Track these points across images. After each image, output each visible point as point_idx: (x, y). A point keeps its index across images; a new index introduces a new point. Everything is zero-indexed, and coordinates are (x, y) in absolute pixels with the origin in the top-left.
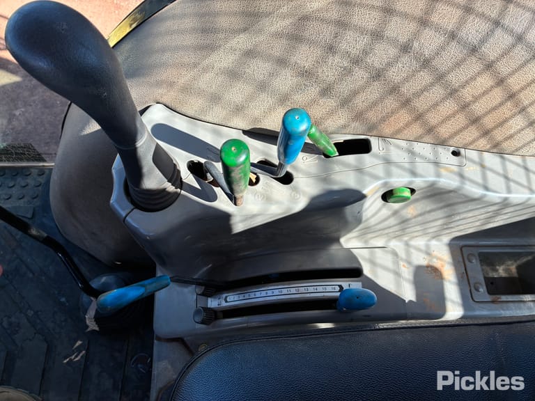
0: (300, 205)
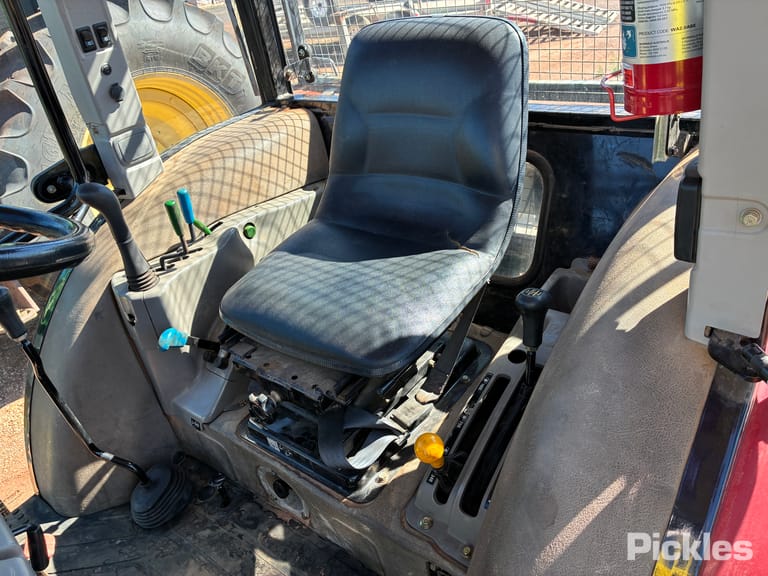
0: (215, 250)
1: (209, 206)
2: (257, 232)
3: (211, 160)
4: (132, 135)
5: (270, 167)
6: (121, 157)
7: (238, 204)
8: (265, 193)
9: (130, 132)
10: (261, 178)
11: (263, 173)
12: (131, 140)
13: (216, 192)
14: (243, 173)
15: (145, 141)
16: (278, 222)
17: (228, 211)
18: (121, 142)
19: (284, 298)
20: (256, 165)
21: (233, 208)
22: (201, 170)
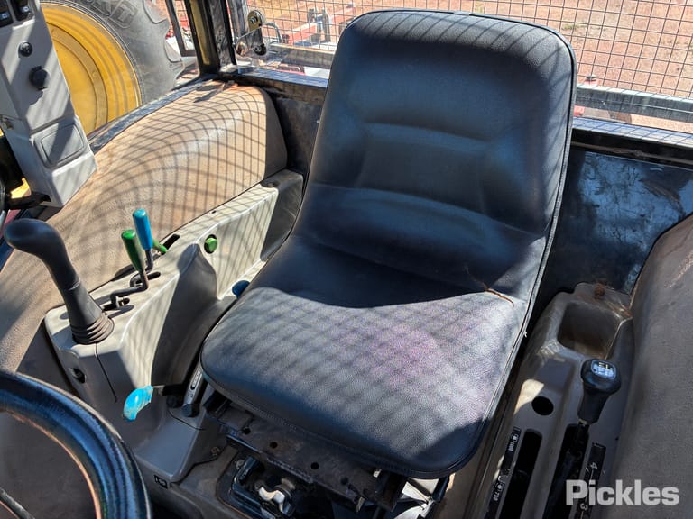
1: (161, 216)
2: (219, 245)
3: (160, 157)
4: (59, 129)
5: (227, 162)
6: (45, 158)
7: (195, 210)
8: (223, 194)
9: (56, 126)
10: (217, 177)
11: (220, 171)
12: (57, 135)
13: (169, 198)
14: (198, 172)
15: (75, 136)
16: (242, 229)
17: (183, 221)
18: (45, 139)
19: (294, 364)
20: (212, 161)
21: (189, 215)
22: (149, 172)
